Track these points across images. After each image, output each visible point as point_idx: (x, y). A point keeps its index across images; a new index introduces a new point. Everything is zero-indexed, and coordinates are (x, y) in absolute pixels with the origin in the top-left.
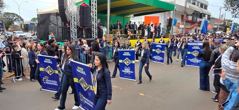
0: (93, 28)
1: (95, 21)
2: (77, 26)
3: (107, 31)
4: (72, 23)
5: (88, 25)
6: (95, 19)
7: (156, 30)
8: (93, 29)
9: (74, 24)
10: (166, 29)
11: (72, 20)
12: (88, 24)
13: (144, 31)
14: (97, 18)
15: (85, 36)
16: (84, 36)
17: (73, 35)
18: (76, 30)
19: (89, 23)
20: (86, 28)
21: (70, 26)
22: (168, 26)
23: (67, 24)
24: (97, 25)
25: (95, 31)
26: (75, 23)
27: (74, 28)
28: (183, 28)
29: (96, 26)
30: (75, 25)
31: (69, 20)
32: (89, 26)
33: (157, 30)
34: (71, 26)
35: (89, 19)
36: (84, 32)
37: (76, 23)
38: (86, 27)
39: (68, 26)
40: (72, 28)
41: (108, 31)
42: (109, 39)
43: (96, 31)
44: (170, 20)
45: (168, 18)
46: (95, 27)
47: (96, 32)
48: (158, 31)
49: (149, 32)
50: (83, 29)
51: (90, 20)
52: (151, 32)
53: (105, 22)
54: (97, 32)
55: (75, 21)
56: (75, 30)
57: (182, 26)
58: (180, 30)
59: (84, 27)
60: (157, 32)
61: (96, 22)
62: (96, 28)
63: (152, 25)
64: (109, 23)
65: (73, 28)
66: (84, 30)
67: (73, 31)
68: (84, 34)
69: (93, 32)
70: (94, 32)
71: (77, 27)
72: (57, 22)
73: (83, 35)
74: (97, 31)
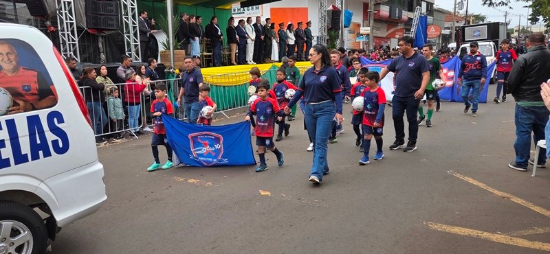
0: (129, 33)
1: (130, 14)
2: (77, 28)
3: (168, 42)
4: (64, 18)
5: (113, 25)
6: (133, 9)
7: (301, 41)
8: (129, 37)
9: (68, 21)
10: (327, 38)
11: (63, 11)
12: (109, 22)
13: (271, 40)
14: (136, 7)
15: (107, 57)
16: (103, 56)
17: (68, 53)
18: (76, 39)
19: (114, 18)
20: (107, 33)
21: (57, 27)
22: (329, 30)
23: (48, 23)
24: (137, 25)
25: (133, 40)
26: (71, 19)
27: (69, 32)
28: (368, 35)
29: (134, 28)
30: (72, 24)
31: (53, 10)
32: (115, 28)
33: (303, 39)
34: (59, 28)
35: (114, 8)
36: (100, 45)
37: (74, 18)
38: (104, 29)
39: (52, 28)
40: (64, 35)
41: (171, 42)
42: (176, 63)
43: (135, 42)
44: (335, 15)
45: (331, 8)
46: (132, 32)
47: (136, 46)
48: (306, 42)
49: (283, 46)
50: (97, 36)
51: (117, 12)
52: (289, 45)
53: (162, 16)
54: (139, 46)
55: (71, 14)
56: (73, 40)
57: (365, 30)
58: (362, 40)
59: (101, 30)
60: (303, 46)
61: (134, 17)
62: (135, 35)
63: (289, 28)
64: (172, 19)
65: (66, 33)
66: (100, 39)
67: (67, 42)
68: (101, 50)
69: (129, 44)
70: (132, 44)
71: (80, 29)
72: (16, 16)
73: (100, 53)
74: (138, 41)
